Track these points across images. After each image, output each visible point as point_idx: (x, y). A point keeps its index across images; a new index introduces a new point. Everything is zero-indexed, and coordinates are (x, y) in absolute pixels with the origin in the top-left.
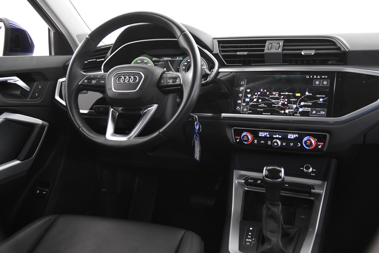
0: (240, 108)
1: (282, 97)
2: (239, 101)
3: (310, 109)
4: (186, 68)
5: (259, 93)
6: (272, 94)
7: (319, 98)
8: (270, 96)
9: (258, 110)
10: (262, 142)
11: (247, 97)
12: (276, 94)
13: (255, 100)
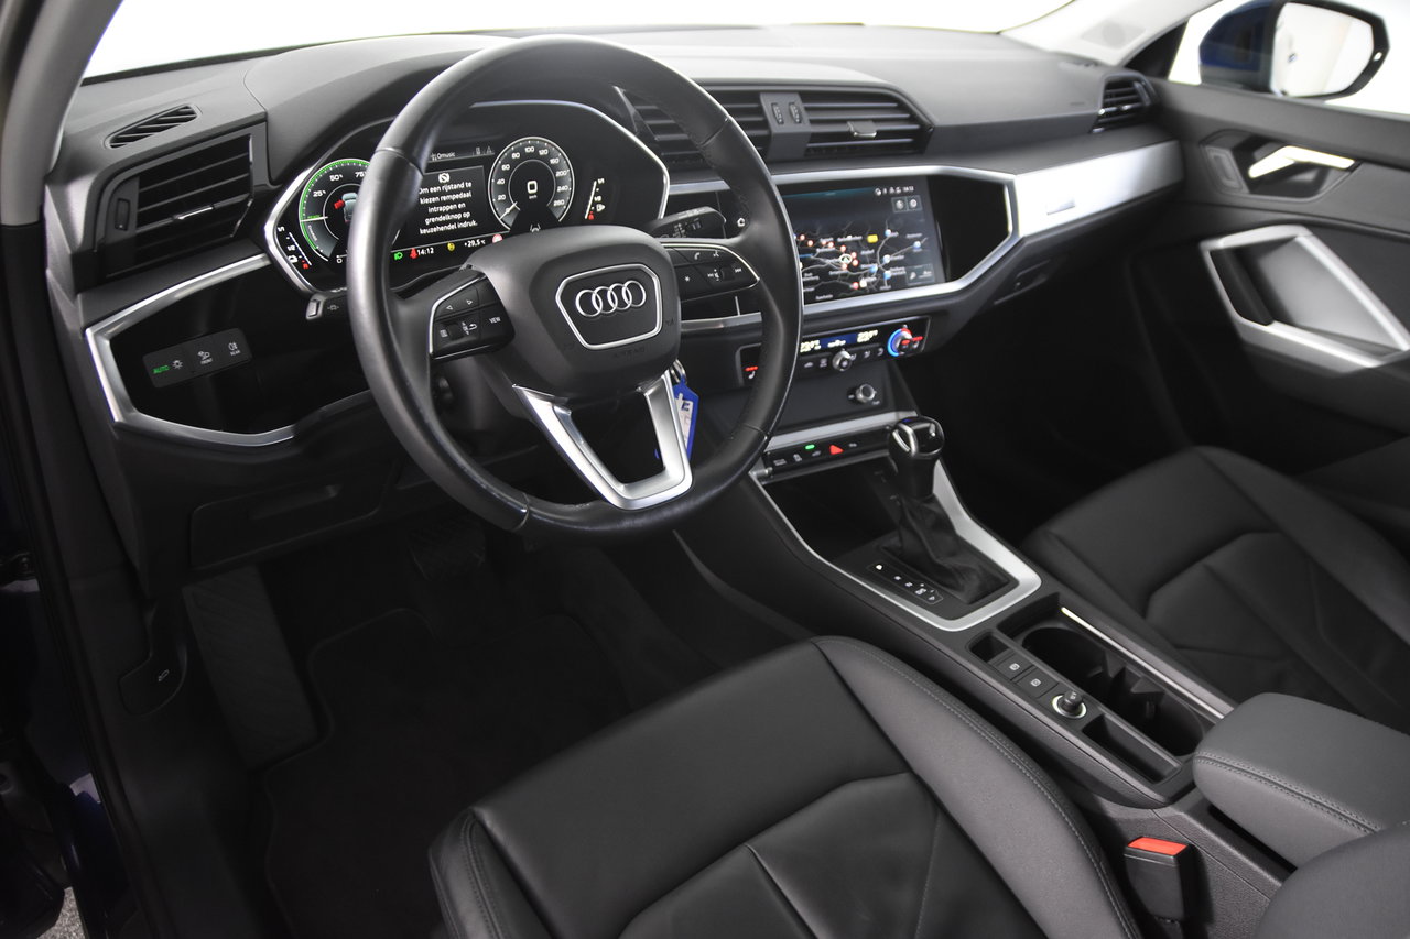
1: (843, 248)
3: (903, 268)
4: (506, 182)
6: (820, 246)
7: (912, 242)
10: (810, 364)
12: (827, 243)
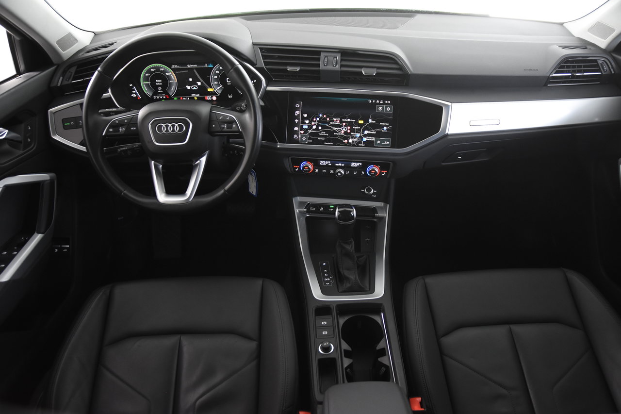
0: (298, 136)
1: (344, 124)
2: (296, 129)
3: (374, 138)
4: (218, 77)
5: (318, 119)
6: (333, 121)
7: (383, 127)
8: (331, 123)
9: (319, 139)
10: (324, 171)
11: (305, 123)
12: (337, 120)
13: (314, 127)
